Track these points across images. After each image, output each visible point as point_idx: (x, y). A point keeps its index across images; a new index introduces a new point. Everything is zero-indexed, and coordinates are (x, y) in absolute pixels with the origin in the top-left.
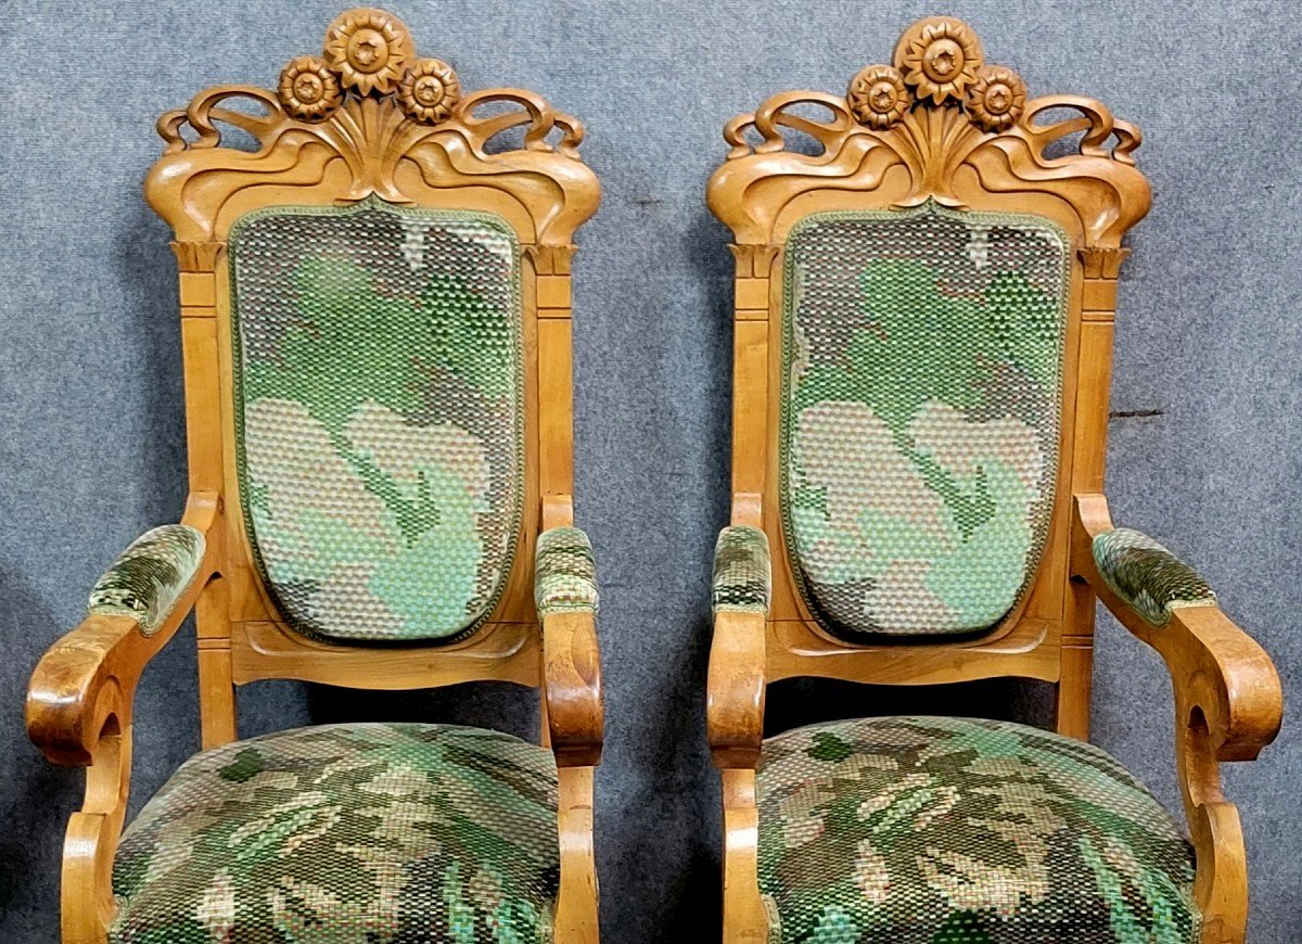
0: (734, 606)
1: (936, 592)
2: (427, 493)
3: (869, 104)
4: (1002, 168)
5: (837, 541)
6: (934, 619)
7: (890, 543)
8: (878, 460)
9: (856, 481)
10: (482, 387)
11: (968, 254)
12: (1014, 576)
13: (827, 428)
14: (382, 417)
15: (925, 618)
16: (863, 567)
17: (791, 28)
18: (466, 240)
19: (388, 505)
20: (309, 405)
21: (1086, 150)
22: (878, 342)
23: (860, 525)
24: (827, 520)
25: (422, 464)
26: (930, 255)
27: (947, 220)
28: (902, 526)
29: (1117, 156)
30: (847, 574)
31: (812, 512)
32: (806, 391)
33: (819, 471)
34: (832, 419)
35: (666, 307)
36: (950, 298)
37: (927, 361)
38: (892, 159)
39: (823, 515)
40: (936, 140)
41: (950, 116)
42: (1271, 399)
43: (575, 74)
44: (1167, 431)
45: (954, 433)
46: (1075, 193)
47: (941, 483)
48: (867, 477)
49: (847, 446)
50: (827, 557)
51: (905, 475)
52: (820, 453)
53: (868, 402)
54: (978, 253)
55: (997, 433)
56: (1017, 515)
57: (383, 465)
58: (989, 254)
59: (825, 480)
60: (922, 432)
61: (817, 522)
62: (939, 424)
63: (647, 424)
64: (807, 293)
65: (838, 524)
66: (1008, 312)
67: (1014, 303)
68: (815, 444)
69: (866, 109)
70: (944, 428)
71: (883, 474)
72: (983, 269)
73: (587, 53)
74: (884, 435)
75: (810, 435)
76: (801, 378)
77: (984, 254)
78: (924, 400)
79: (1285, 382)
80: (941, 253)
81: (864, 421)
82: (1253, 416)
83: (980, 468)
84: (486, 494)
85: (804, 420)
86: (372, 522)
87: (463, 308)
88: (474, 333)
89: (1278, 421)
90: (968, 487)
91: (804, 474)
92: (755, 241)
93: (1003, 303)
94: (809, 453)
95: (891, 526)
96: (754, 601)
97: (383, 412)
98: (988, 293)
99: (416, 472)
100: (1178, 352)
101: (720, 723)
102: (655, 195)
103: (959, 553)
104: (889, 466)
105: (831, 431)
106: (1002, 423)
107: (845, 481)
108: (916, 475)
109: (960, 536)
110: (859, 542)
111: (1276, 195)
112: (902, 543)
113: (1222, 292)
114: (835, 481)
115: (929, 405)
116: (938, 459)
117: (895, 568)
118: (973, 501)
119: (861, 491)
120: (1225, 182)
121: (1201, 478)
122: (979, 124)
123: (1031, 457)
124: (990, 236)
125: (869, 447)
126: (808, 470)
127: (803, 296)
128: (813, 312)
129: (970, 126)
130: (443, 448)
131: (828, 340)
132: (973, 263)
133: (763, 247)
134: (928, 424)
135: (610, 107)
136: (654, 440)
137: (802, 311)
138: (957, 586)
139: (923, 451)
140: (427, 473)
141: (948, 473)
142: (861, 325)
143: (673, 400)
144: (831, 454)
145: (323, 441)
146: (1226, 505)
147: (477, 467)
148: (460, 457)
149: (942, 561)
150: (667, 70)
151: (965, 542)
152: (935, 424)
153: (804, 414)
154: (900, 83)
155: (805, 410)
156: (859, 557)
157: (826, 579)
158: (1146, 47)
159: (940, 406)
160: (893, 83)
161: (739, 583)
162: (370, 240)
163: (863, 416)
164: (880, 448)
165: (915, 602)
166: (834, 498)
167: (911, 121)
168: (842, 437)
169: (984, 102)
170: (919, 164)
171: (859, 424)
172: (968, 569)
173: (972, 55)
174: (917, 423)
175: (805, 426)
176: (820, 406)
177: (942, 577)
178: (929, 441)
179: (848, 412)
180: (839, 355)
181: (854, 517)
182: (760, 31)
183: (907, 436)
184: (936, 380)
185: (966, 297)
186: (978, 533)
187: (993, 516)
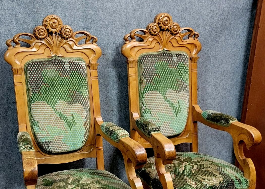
0: (155, 132)
1: (172, 127)
2: (74, 119)
3: (153, 31)
4: (176, 42)
5: (153, 119)
6: (172, 133)
7: (163, 118)
8: (160, 102)
9: (156, 107)
10: (83, 95)
11: (173, 59)
12: (185, 122)
13: (150, 97)
14: (63, 103)
15: (170, 133)
18: (77, 63)
19: (65, 122)
20: (47, 102)
21: (189, 38)
22: (159, 78)
23: (157, 116)
25: (72, 112)
26: (166, 60)
27: (168, 53)
28: (165, 115)
29: (195, 39)
31: (148, 114)
32: (145, 90)
33: (149, 105)
34: (151, 95)
35: (108, 76)
36: (171, 68)
37: (168, 81)
38: (157, 42)
39: (150, 114)
40: (164, 37)
41: (167, 32)
42: (217, 84)
43: (89, 28)
44: (200, 92)
45: (174, 95)
46: (189, 46)
47: (171, 105)
49: (154, 100)
51: (165, 104)
52: (149, 102)
53: (158, 90)
54: (175, 59)
55: (181, 94)
56: (185, 110)
57: (64, 113)
58: (177, 59)
59: (150, 107)
60: (168, 96)
61: (149, 116)
62: (171, 94)
63: (106, 101)
64: (144, 70)
65: (153, 116)
66: (181, 70)
67: (182, 68)
69: (152, 32)
70: (172, 94)
71: (161, 105)
72: (176, 62)
73: (91, 24)
74: (161, 97)
76: (144, 87)
77: (176, 59)
78: (168, 89)
79: (219, 81)
82: (214, 88)
83: (178, 102)
84: (85, 117)
85: (145, 96)
86: (62, 126)
87: (78, 78)
88: (81, 83)
89: (218, 89)
90: (177, 106)
91: (146, 106)
92: (132, 60)
95: (163, 115)
96: (158, 131)
97: (63, 102)
98: (178, 67)
99: (71, 114)
101: (168, 155)
102: (105, 53)
103: (176, 119)
104: (162, 103)
105: (151, 97)
106: (182, 92)
107: (154, 107)
108: (167, 104)
109: (176, 116)
110: (157, 119)
111: (216, 45)
112: (165, 118)
113: (208, 65)
114: (152, 107)
116: (171, 101)
117: (164, 124)
118: (177, 108)
119: (157, 109)
120: (207, 43)
121: (206, 101)
122: (172, 34)
123: (187, 99)
124: (176, 56)
125: (158, 100)
126: (147, 106)
128: (146, 73)
129: (170, 34)
130: (76, 108)
131: (149, 79)
133: (134, 61)
134: (169, 94)
135: (96, 35)
136: (107, 104)
137: (143, 73)
138: (176, 126)
139: (168, 99)
140: (73, 114)
141: (173, 103)
142: (155, 75)
143: (111, 95)
144: (151, 102)
145: (51, 110)
146: (211, 105)
147: (83, 112)
148: (80, 110)
149: (173, 121)
150: (107, 26)
151: (177, 117)
153: (145, 94)
154: (158, 26)
155: (145, 93)
156: (158, 122)
158: (194, 18)
159: (171, 90)
160: (157, 26)
161: (154, 127)
162: (57, 65)
163: (157, 93)
164: (160, 99)
165: (168, 130)
166: (152, 111)
167: (160, 34)
168: (153, 98)
169: (173, 29)
170: (162, 42)
171: (156, 95)
172: (177, 122)
173: (171, 20)
174: (167, 94)
175: (146, 97)
176: (148, 92)
177: (173, 124)
178: (169, 97)
179: (154, 93)
180: (152, 82)
181: (156, 114)
182: (124, 18)
183: (165, 97)
184: (170, 85)
185: (174, 68)
186: (179, 115)
187: (181, 111)
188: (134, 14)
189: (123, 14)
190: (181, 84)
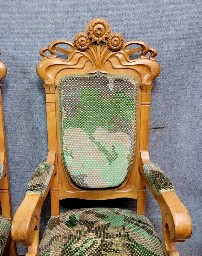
0: (32, 192)
1: (103, 178)
3: (78, 43)
4: (118, 62)
5: (76, 164)
6: (103, 184)
7: (90, 165)
8: (85, 143)
9: (80, 149)
11: (108, 86)
12: (124, 173)
13: (71, 135)
15: (100, 184)
16: (83, 171)
17: (61, 23)
21: (141, 57)
22: (84, 111)
23: (82, 160)
24: (73, 159)
26: (97, 87)
27: (102, 77)
28: (93, 161)
29: (150, 58)
30: (79, 173)
31: (69, 157)
32: (65, 125)
33: (70, 146)
34: (72, 132)
35: (34, 101)
36: (103, 99)
37: (97, 117)
38: (88, 60)
39: (72, 158)
40: (99, 54)
41: (103, 47)
42: (194, 124)
43: (3, 37)
44: (167, 132)
45: (106, 136)
46: (139, 69)
47: (102, 149)
48: (83, 148)
49: (77, 140)
50: (73, 168)
51: (93, 147)
52: (70, 141)
53: (82, 127)
54: (111, 86)
55: (118, 136)
56: (124, 157)
58: (114, 87)
59: (72, 148)
60: (97, 136)
61: (70, 159)
62: (102, 134)
63: (32, 131)
64: (64, 98)
65: (76, 160)
66: (120, 103)
67: (121, 100)
68: (69, 139)
69: (78, 45)
70: (103, 135)
71: (87, 147)
72: (112, 91)
73: (5, 31)
74: (86, 137)
75: (67, 137)
76: (64, 121)
77: (113, 87)
78: (97, 127)
79: (198, 119)
80: (101, 86)
81: (81, 133)
82: (190, 128)
83: (113, 145)
85: (65, 133)
89: (196, 130)
90: (110, 150)
91: (66, 147)
92: (50, 83)
93: (118, 100)
94: (67, 141)
95: (90, 161)
96: (37, 190)
98: (114, 98)
100: (170, 112)
101: (15, 236)
102: (28, 71)
103: (108, 168)
104: (88, 145)
105: (72, 136)
106: (119, 133)
107: (77, 149)
108: (96, 147)
109: (108, 163)
110: (81, 165)
111: (196, 69)
112: (93, 165)
113: (181, 96)
114: (74, 149)
115: (99, 129)
116: (102, 143)
117: (91, 172)
118: (112, 154)
119: (81, 151)
120: (182, 66)
121: (176, 144)
122: (110, 49)
123: (127, 142)
124: (114, 81)
125: (83, 140)
126: (67, 146)
127: (63, 99)
128: (66, 103)
129: (108, 50)
131: (70, 111)
132: (109, 89)
133: (52, 85)
134: (99, 134)
135: (13, 46)
136: (34, 135)
137: (63, 103)
138: (108, 176)
139: (97, 141)
141: (105, 147)
142: (79, 107)
143: (38, 125)
144: (73, 142)
146: (182, 151)
149: (104, 170)
150: (27, 36)
151: (110, 165)
152: (100, 133)
153: (65, 131)
154: (87, 37)
155: (65, 130)
156: (82, 169)
157: (74, 174)
158: (160, 28)
159: (101, 129)
160: (85, 38)
161: (34, 185)
163: (81, 132)
164: (86, 140)
165: (97, 180)
166: (74, 153)
167: (92, 49)
168: (75, 137)
169: (111, 43)
170: (94, 61)
171: (80, 134)
172: (111, 172)
173: (107, 28)
174: (95, 133)
175: (66, 134)
176: (69, 129)
177: (104, 174)
178: (99, 138)
179: (77, 130)
180: (73, 115)
181: (80, 158)
182: (52, 24)
183: (93, 137)
184: (100, 122)
185: (108, 99)
186: (113, 162)
187: (117, 158)
188: (66, 19)
189: (50, 18)
190: (118, 122)
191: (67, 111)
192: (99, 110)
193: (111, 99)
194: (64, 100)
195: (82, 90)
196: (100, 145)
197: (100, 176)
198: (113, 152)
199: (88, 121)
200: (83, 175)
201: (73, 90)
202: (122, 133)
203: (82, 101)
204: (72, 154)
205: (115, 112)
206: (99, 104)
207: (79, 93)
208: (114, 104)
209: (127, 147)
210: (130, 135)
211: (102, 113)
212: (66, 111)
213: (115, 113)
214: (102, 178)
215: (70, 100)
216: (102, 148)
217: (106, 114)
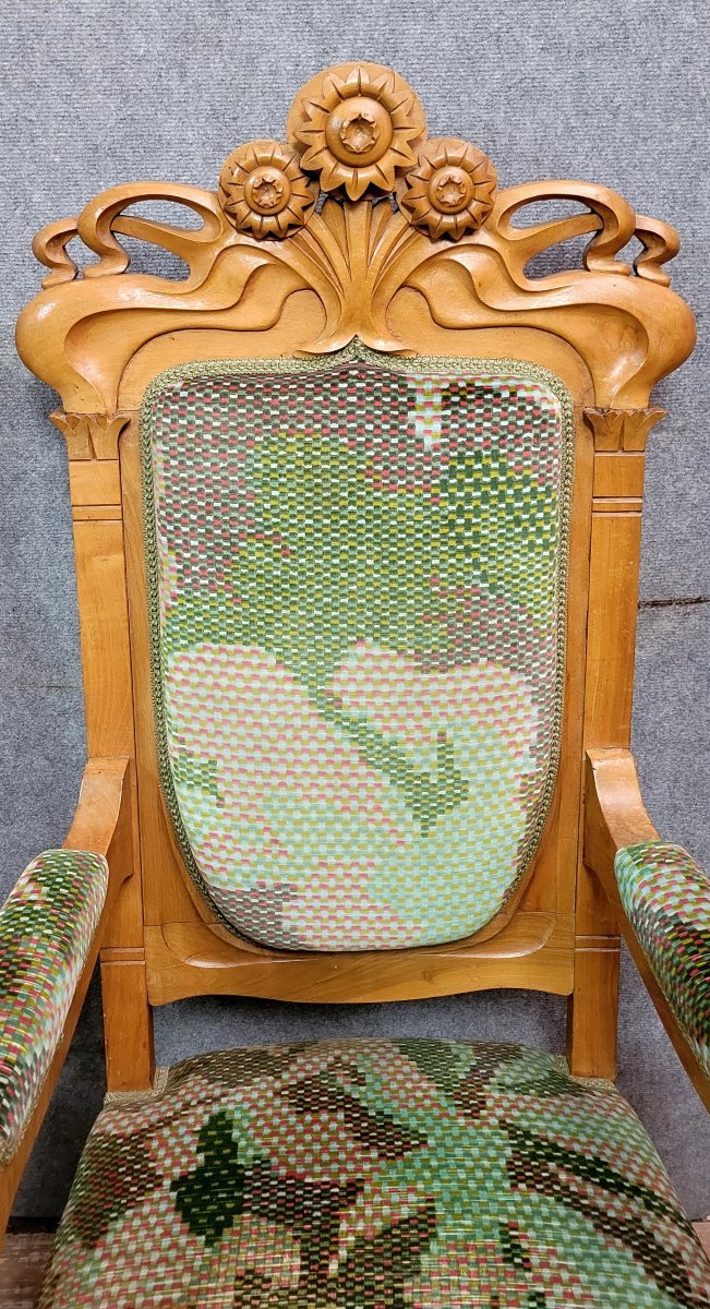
1: (386, 902)
4: (464, 294)
5: (235, 834)
6: (386, 935)
7: (313, 838)
8: (287, 726)
9: (258, 755)
11: (412, 427)
12: (500, 873)
13: (209, 680)
15: (371, 935)
16: (276, 870)
21: (592, 264)
22: (277, 560)
23: (267, 815)
24: (218, 805)
26: (353, 430)
27: (379, 375)
28: (330, 815)
29: (641, 271)
30: (254, 879)
31: (198, 794)
32: (177, 628)
33: (204, 739)
34: (216, 669)
36: (386, 493)
37: (354, 588)
38: (293, 283)
39: (213, 798)
40: (358, 252)
41: (379, 216)
45: (400, 688)
46: (577, 328)
47: (381, 754)
48: (274, 749)
49: (241, 707)
50: (223, 855)
51: (330, 746)
52: (203, 715)
53: (267, 645)
54: (427, 425)
55: (466, 685)
56: (502, 794)
58: (444, 427)
59: (213, 751)
60: (352, 688)
61: (206, 807)
62: (377, 676)
64: (168, 487)
65: (236, 811)
66: (477, 512)
67: (485, 498)
68: (195, 702)
69: (242, 209)
70: (385, 681)
71: (298, 746)
72: (436, 449)
74: (294, 692)
75: (187, 690)
76: (168, 609)
77: (437, 427)
78: (354, 643)
80: (370, 427)
81: (264, 673)
83: (442, 735)
85: (177, 669)
90: (426, 761)
91: (182, 741)
92: (89, 409)
93: (468, 499)
94: (187, 713)
95: (313, 815)
98: (444, 486)
103: (416, 850)
104: (305, 734)
105: (217, 685)
106: (474, 672)
107: (242, 754)
108: (346, 746)
109: (417, 827)
110: (267, 837)
112: (331, 838)
114: (227, 753)
115: (361, 650)
116: (378, 724)
117: (323, 872)
118: (433, 780)
119: (266, 768)
122: (422, 227)
123: (520, 714)
124: (445, 398)
125: (273, 709)
126: (188, 737)
127: (163, 491)
128: (177, 516)
129: (410, 231)
131: (203, 557)
132: (420, 441)
133: (102, 418)
134: (360, 676)
137: (163, 513)
138: (417, 893)
139: (355, 713)
141: (395, 743)
142: (249, 534)
144: (218, 716)
149: (393, 861)
151: (424, 835)
152: (371, 675)
153: (175, 660)
154: (294, 168)
155: (177, 654)
156: (269, 857)
157: (226, 884)
160: (283, 168)
163: (261, 666)
164: (290, 709)
165: (356, 914)
166: (228, 777)
167: (318, 226)
168: (233, 695)
169: (428, 195)
170: (335, 289)
171: (256, 677)
172: (432, 871)
173: (403, 121)
174: (343, 675)
175: (178, 677)
176: (198, 651)
177: (393, 883)
178: (362, 700)
179: (239, 659)
180: (220, 579)
181: (259, 802)
182: (107, 93)
183: (330, 694)
184: (369, 614)
185: (411, 491)
186: (444, 823)
187: (466, 799)
188: (182, 65)
189: (93, 64)
190: (468, 616)
191: (187, 555)
192: (361, 552)
193: (427, 491)
194: (168, 501)
195: (265, 448)
196: (371, 736)
197: (371, 893)
198: (442, 770)
199: (301, 608)
200: (279, 887)
201: (214, 446)
202: (490, 670)
203: (267, 506)
204: (213, 782)
205: (453, 561)
206: (363, 522)
207: (249, 461)
208: (445, 517)
209: (519, 738)
210: (535, 677)
211: (377, 567)
212: (178, 554)
213: (452, 565)
214: (379, 904)
215: (201, 499)
216: (378, 748)
217: (400, 572)
